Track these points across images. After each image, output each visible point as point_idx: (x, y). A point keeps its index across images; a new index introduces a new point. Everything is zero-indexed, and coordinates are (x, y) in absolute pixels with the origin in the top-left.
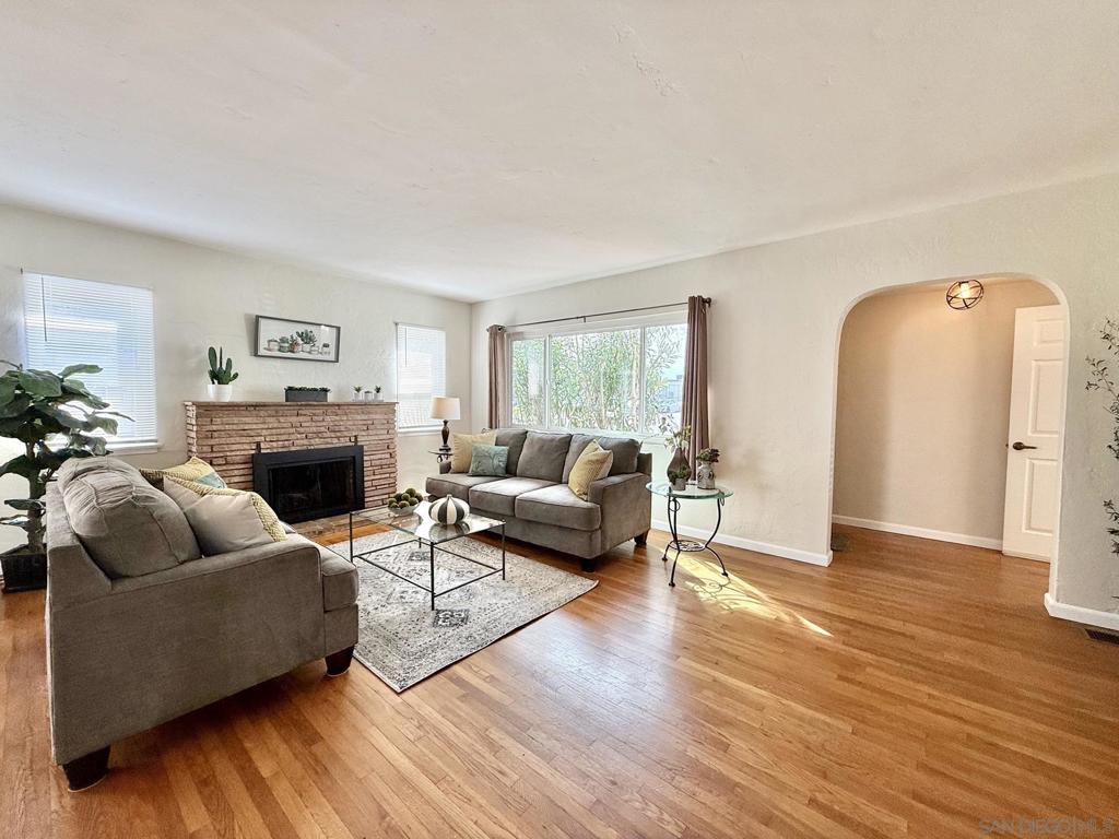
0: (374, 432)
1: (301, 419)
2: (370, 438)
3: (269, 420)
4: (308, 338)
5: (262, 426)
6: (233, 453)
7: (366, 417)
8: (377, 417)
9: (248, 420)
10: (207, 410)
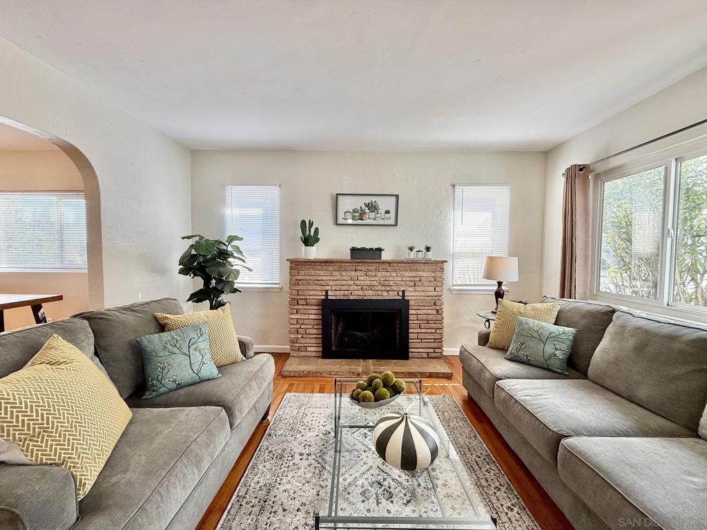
0: (421, 288)
1: (358, 273)
2: (417, 294)
3: (335, 273)
4: (373, 208)
5: (330, 278)
6: (311, 297)
7: (413, 274)
8: (424, 274)
9: (321, 273)
10: (296, 265)
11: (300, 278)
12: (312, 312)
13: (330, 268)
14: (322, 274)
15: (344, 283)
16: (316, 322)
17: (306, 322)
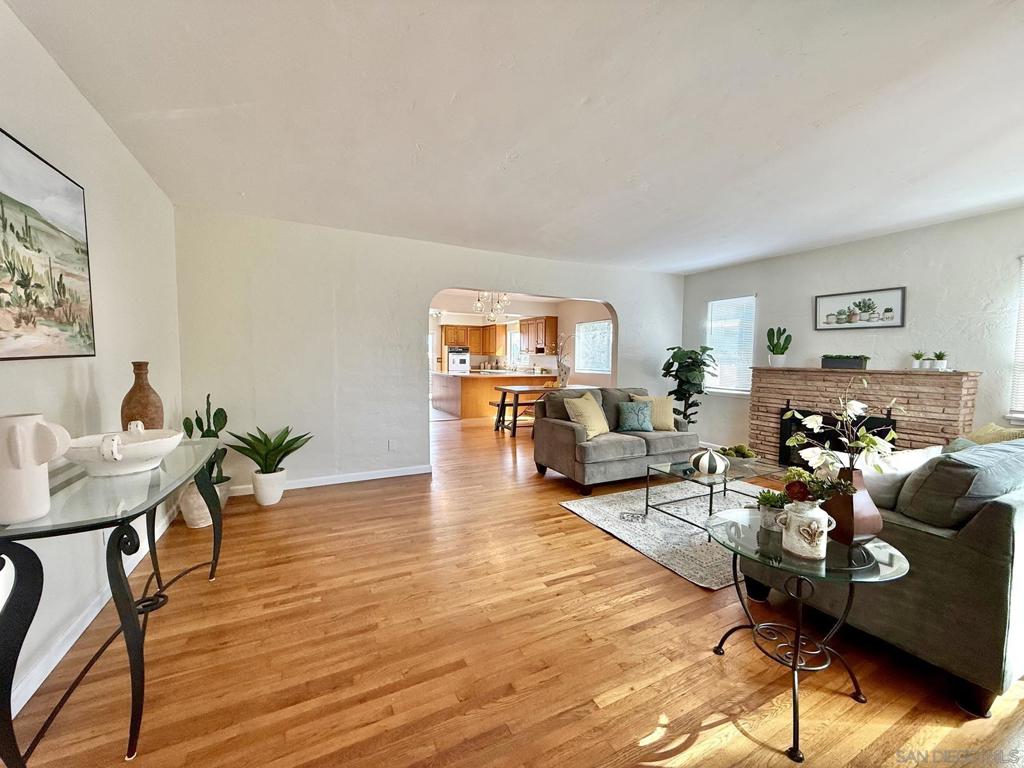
0: (919, 408)
2: (911, 414)
3: (799, 382)
4: (866, 307)
5: (793, 387)
6: (771, 405)
9: (783, 381)
10: (759, 373)
11: (761, 385)
12: (773, 420)
13: (794, 377)
14: (784, 383)
15: (808, 393)
16: (776, 430)
17: (766, 429)
